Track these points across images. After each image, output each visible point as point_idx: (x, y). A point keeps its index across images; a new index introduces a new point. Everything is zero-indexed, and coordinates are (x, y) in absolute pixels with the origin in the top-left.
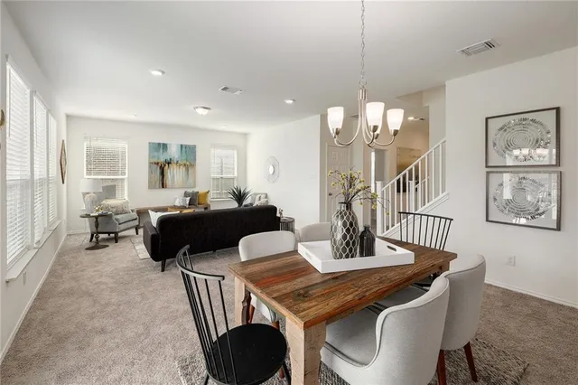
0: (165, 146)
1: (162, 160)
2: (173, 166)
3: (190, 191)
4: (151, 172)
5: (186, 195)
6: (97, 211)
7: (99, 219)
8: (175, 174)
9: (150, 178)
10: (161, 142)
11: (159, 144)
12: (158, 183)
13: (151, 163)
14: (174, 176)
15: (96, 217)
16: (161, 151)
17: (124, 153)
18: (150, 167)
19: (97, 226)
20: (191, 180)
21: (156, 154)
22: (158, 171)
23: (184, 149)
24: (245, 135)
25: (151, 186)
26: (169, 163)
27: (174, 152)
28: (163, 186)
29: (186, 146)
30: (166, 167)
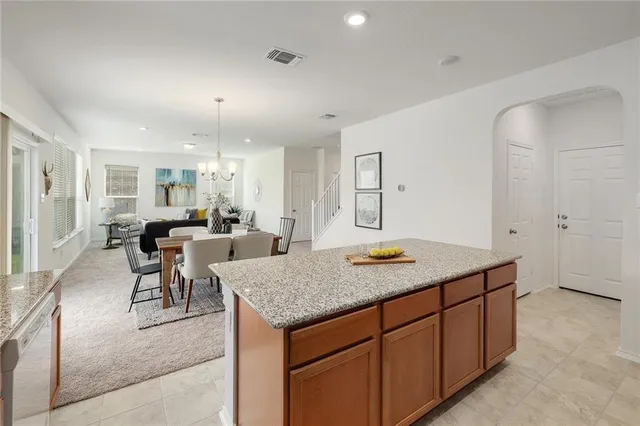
0: (169, 172)
1: (167, 182)
3: (191, 208)
4: (157, 192)
5: (187, 211)
6: (112, 220)
7: (113, 227)
8: (178, 195)
9: (156, 198)
11: (165, 170)
12: (164, 201)
13: (157, 185)
15: (110, 226)
16: (166, 175)
19: (111, 232)
20: (192, 200)
21: (161, 178)
22: (164, 192)
24: (242, 161)
25: (157, 204)
26: (173, 185)
27: (177, 177)
28: (168, 204)
29: (187, 172)
30: (170, 189)
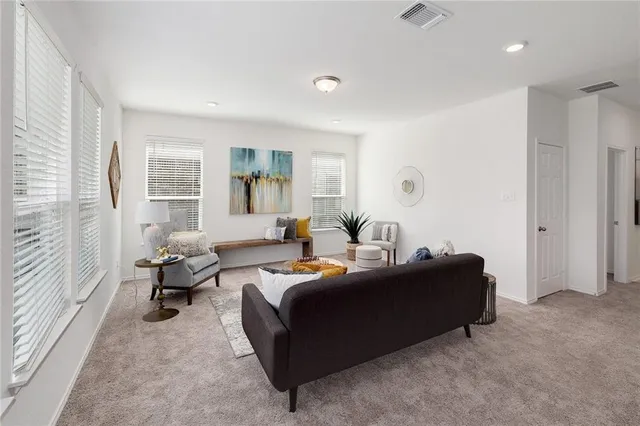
0: (252, 153)
1: (248, 173)
2: (262, 182)
3: (284, 217)
4: (233, 191)
5: (280, 223)
6: (163, 254)
7: (164, 268)
8: (264, 193)
9: (232, 200)
10: (247, 147)
11: (244, 150)
12: (243, 206)
13: (233, 178)
14: (263, 196)
15: (160, 266)
16: (247, 160)
17: (198, 163)
18: (232, 183)
19: (161, 279)
20: (285, 202)
21: (239, 164)
22: (243, 188)
23: (276, 157)
24: (356, 138)
25: (233, 211)
26: (257, 178)
27: (263, 162)
28: (249, 210)
29: (280, 153)
30: (253, 184)
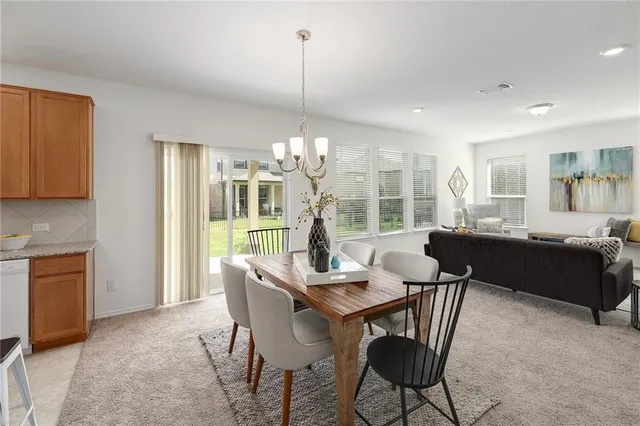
0: (573, 156)
1: (568, 174)
2: (587, 183)
4: (552, 190)
9: (552, 198)
10: (567, 151)
11: (564, 155)
12: (563, 204)
13: (553, 180)
14: (588, 196)
16: (567, 162)
18: (551, 184)
21: (559, 167)
22: (563, 189)
23: (606, 157)
25: (554, 208)
26: (579, 178)
27: (588, 163)
28: (571, 208)
29: (610, 151)
30: (575, 184)
